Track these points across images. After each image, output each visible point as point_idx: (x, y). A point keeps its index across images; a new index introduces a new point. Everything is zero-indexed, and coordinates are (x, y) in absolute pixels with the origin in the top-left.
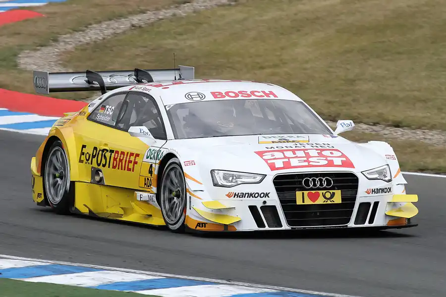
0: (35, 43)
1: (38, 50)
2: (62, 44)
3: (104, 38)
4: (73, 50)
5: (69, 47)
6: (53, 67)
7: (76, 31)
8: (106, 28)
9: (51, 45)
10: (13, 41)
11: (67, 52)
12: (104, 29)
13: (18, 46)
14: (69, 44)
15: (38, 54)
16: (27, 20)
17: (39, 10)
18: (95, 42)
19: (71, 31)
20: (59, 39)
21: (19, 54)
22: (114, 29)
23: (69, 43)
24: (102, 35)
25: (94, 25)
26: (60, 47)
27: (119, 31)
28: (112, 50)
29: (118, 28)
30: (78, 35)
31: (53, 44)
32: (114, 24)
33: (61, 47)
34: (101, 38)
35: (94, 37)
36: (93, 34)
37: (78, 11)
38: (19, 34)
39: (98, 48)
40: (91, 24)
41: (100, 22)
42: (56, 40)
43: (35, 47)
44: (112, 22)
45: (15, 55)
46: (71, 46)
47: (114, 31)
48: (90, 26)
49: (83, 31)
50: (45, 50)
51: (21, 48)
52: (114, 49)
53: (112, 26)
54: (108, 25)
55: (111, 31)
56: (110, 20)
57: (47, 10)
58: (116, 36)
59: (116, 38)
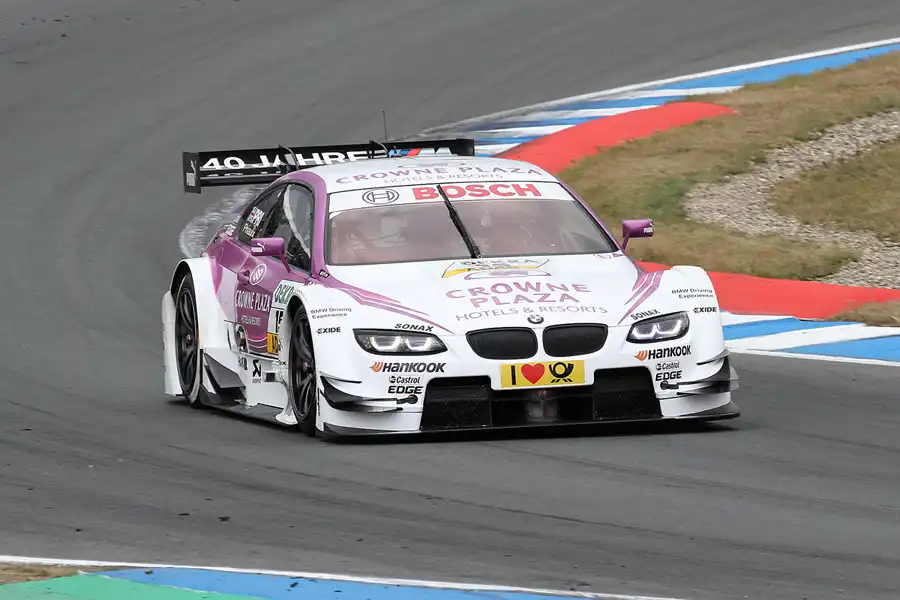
0: (721, 168)
1: (728, 181)
2: (774, 167)
3: (858, 153)
4: (797, 179)
5: (789, 173)
6: (756, 214)
7: (802, 140)
8: (861, 132)
9: (751, 171)
10: (676, 166)
11: (785, 183)
12: (859, 134)
13: (685, 174)
14: (789, 167)
15: (727, 189)
16: (701, 123)
17: (726, 101)
18: (841, 160)
19: (791, 140)
20: (768, 157)
21: (688, 191)
22: (879, 133)
23: (788, 164)
24: (853, 145)
25: (838, 128)
26: (770, 174)
27: (888, 137)
28: (875, 176)
29: (885, 131)
30: (805, 148)
31: (757, 167)
32: (878, 123)
33: (773, 173)
34: (851, 152)
35: (838, 150)
36: (836, 145)
37: (805, 100)
38: (687, 150)
39: (846, 174)
40: (830, 125)
41: (849, 120)
42: (761, 160)
43: (719, 177)
44: (874, 118)
45: (681, 194)
46: (792, 171)
47: (878, 136)
48: (828, 130)
49: (817, 139)
50: (740, 181)
51: (692, 179)
52: (881, 172)
53: (874, 127)
54: (867, 125)
55: (873, 137)
56: (870, 115)
57: (742, 101)
58: (882, 147)
59: (883, 151)
